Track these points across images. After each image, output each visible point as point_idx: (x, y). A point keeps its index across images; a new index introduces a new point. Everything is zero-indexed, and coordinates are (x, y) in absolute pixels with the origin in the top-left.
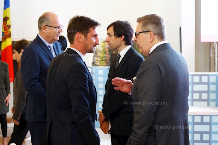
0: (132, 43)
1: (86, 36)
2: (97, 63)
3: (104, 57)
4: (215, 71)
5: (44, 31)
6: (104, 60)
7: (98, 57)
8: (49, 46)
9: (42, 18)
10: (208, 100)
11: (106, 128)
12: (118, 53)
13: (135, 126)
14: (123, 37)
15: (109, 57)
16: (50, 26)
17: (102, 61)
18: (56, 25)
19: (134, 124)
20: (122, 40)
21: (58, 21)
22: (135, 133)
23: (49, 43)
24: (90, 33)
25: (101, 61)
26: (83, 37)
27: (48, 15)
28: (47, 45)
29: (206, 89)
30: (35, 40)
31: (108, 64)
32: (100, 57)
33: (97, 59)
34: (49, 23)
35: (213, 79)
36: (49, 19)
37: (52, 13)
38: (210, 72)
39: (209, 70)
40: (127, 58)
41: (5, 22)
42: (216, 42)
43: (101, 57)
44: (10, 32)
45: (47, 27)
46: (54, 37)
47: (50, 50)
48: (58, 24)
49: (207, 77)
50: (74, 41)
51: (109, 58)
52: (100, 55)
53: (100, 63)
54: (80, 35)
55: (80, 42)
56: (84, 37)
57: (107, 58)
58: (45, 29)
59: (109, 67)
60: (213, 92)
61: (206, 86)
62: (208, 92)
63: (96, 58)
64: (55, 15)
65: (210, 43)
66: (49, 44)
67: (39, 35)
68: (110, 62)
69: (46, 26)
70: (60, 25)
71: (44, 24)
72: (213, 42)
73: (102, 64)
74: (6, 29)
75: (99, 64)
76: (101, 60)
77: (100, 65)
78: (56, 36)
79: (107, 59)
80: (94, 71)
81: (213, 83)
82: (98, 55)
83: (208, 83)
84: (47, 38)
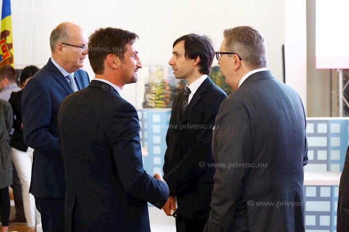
0: (210, 70)
1: (122, 58)
2: (151, 103)
3: (162, 94)
4: (338, 116)
5: (60, 52)
6: (162, 99)
7: (152, 93)
8: (67, 77)
9: (56, 32)
10: (327, 162)
11: (172, 205)
12: (187, 86)
13: (214, 200)
14: (198, 59)
15: (170, 94)
16: (69, 45)
17: (158, 100)
18: (79, 43)
19: (212, 199)
20: (195, 63)
21: (81, 37)
22: (214, 212)
23: (68, 72)
24: (128, 51)
25: (156, 100)
26: (117, 60)
27: (65, 27)
28: (65, 76)
29: (325, 145)
30: (45, 67)
31: (169, 106)
32: (155, 94)
33: (151, 98)
34: (67, 40)
35: (336, 128)
36: (68, 33)
37: (71, 24)
38: (331, 116)
39: (329, 114)
40: (201, 94)
41: (4, 38)
42: (340, 69)
43: (158, 94)
44: (11, 54)
45: (65, 46)
46: (76, 62)
47: (70, 82)
48: (82, 41)
49: (325, 125)
50: (104, 69)
51: (169, 96)
52: (155, 91)
53: (156, 103)
54: (112, 58)
55: (114, 69)
56: (119, 60)
57: (167, 95)
58: (61, 49)
59: (170, 109)
60: (335, 148)
61: (325, 139)
62: (327, 148)
63: (148, 96)
64: (77, 26)
65: (331, 70)
66: (68, 74)
67: (52, 60)
68: (172, 102)
69: (63, 45)
70: (85, 43)
71: (60, 41)
72: (336, 69)
73: (158, 105)
74: (6, 50)
75: (153, 105)
76: (157, 98)
77: (156, 107)
78: (79, 60)
79: (166, 97)
80: (145, 117)
81: (335, 135)
82: (152, 91)
83: (327, 135)
84: (65, 64)
